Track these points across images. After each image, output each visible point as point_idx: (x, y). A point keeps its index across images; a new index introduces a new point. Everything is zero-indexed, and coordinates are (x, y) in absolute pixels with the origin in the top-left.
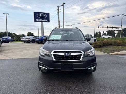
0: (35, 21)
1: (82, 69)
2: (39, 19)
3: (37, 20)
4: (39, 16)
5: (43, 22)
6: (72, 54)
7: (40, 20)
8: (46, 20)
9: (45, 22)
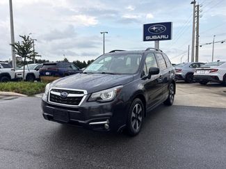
0: (145, 40)
1: (80, 121)
2: (151, 35)
3: (148, 38)
4: (152, 31)
5: (159, 40)
6: (70, 95)
7: (153, 37)
8: (164, 37)
9: (163, 39)
